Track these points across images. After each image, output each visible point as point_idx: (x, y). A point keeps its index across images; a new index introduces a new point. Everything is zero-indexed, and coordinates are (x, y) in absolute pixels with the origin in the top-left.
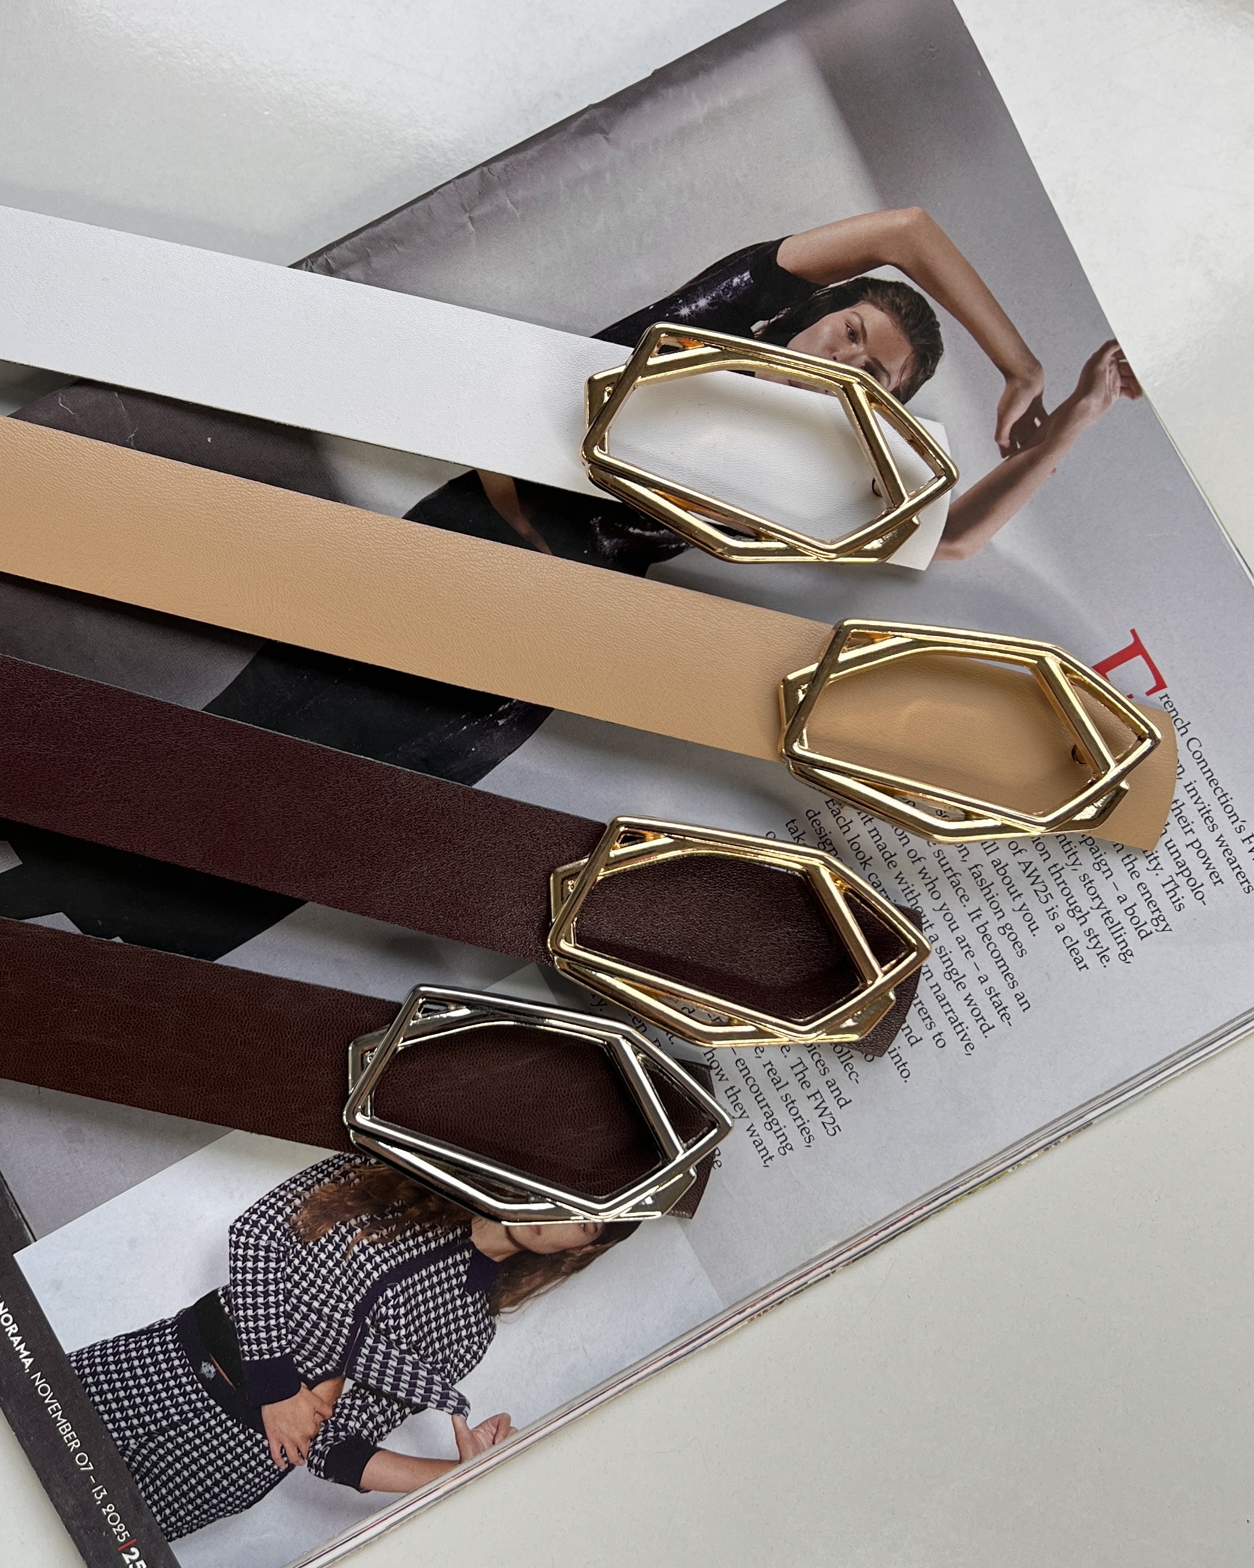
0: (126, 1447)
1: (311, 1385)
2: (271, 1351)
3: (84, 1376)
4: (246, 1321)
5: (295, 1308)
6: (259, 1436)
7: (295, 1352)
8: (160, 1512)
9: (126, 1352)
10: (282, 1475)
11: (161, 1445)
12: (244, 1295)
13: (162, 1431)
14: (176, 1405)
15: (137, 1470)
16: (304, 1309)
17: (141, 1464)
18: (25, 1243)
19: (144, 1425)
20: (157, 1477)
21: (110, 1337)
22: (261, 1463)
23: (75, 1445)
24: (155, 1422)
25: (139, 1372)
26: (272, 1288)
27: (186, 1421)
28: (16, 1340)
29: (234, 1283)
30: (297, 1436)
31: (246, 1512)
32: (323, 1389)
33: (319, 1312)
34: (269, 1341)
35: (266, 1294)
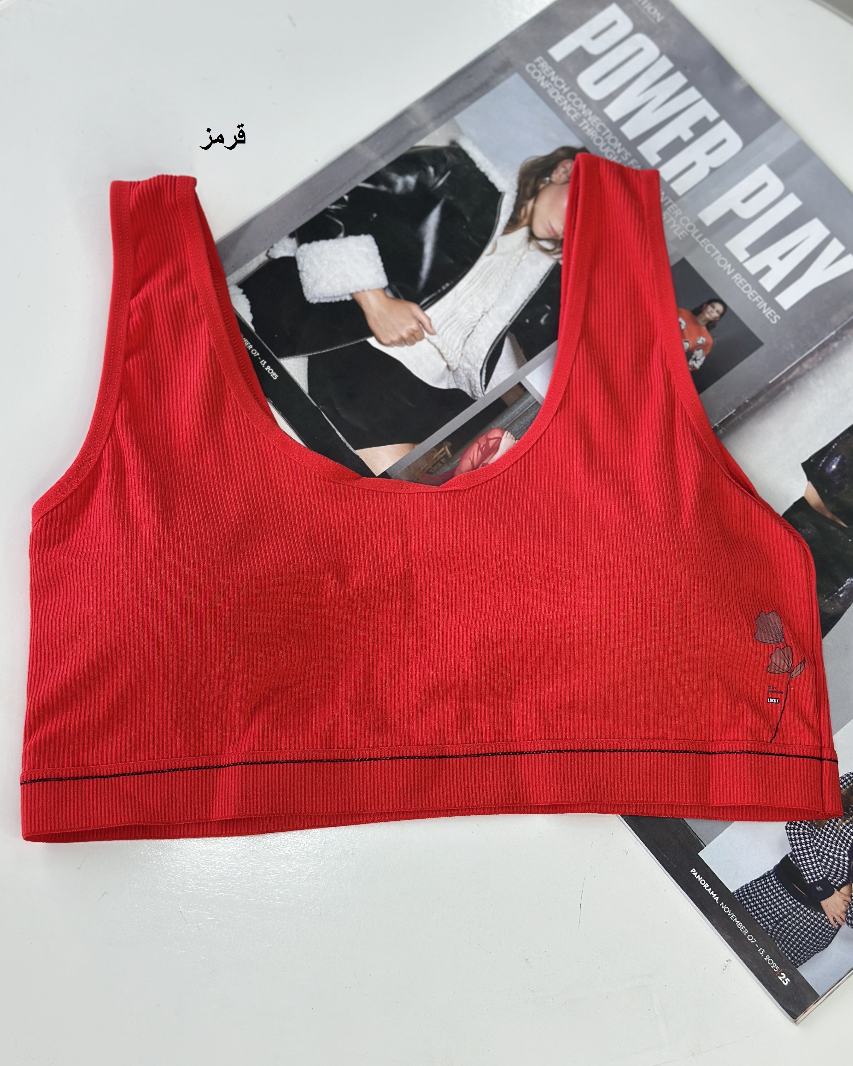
0: (768, 929)
1: (839, 889)
2: (818, 877)
3: (742, 901)
4: (803, 866)
5: (823, 857)
6: (823, 915)
7: (828, 876)
8: (790, 955)
9: (757, 887)
10: (837, 930)
11: (782, 926)
12: (800, 855)
13: (781, 919)
14: (784, 907)
15: (775, 939)
16: (826, 857)
17: (776, 936)
18: (702, 848)
19: (773, 918)
20: (784, 940)
21: (748, 882)
22: (827, 927)
23: (746, 932)
24: (777, 916)
25: (765, 895)
26: (810, 850)
27: (790, 913)
28: (709, 890)
29: (794, 850)
30: (839, 912)
31: (826, 949)
32: (844, 890)
33: (833, 857)
34: (815, 873)
35: (809, 853)
